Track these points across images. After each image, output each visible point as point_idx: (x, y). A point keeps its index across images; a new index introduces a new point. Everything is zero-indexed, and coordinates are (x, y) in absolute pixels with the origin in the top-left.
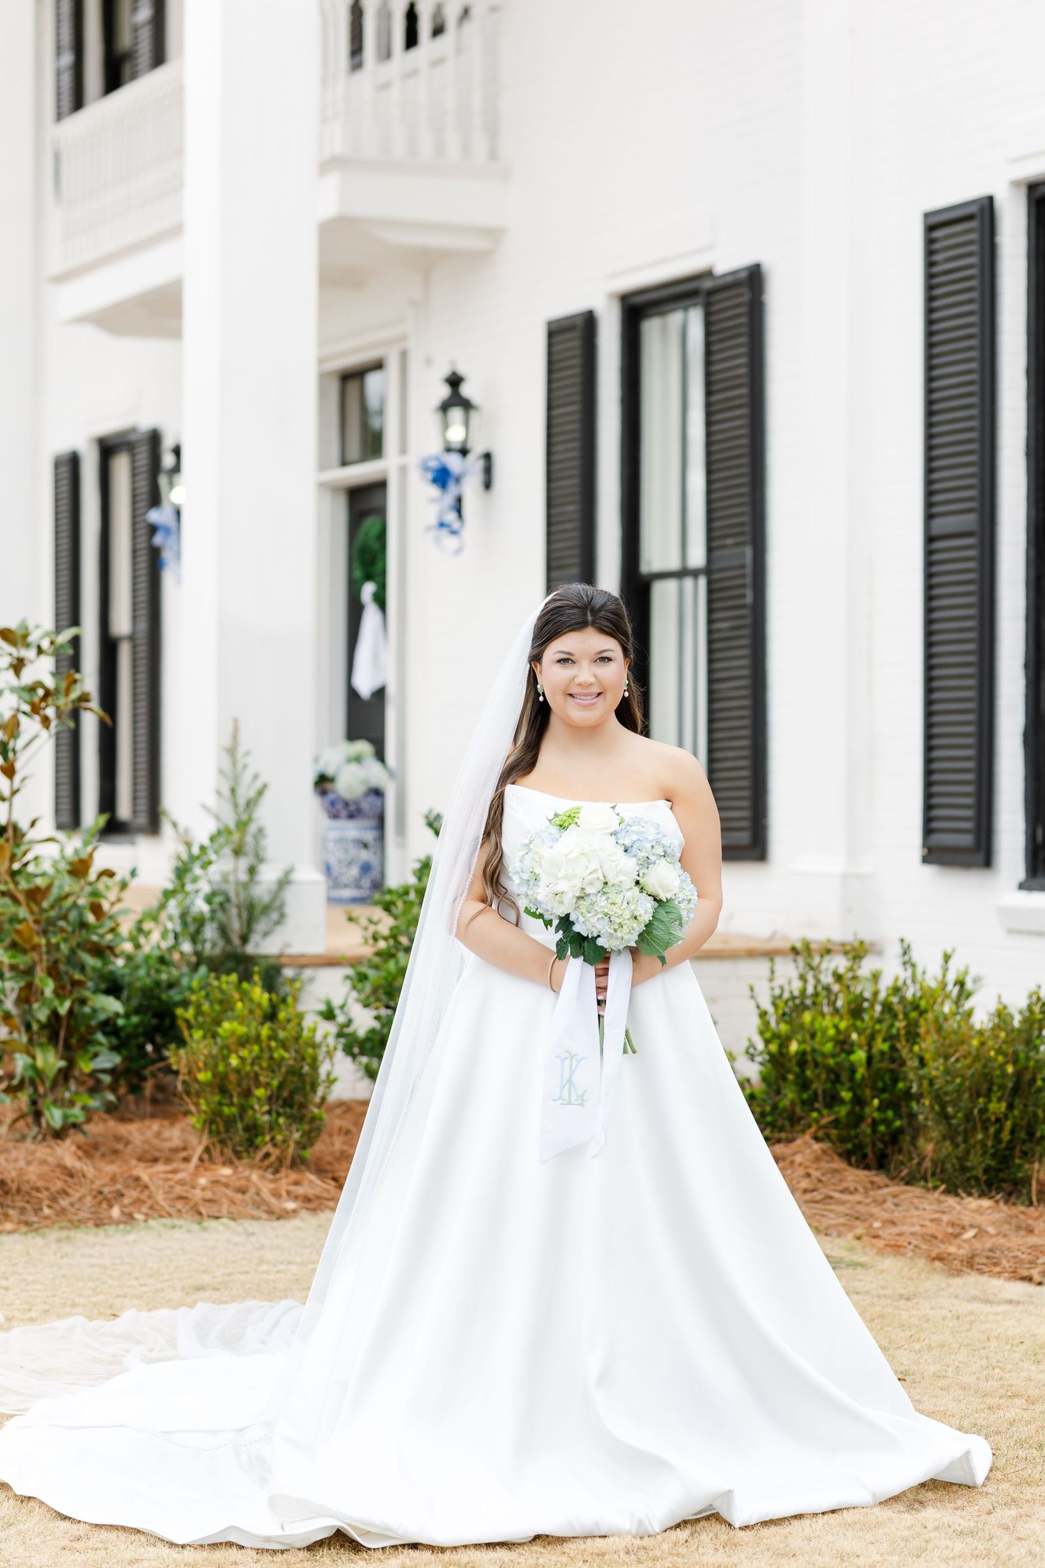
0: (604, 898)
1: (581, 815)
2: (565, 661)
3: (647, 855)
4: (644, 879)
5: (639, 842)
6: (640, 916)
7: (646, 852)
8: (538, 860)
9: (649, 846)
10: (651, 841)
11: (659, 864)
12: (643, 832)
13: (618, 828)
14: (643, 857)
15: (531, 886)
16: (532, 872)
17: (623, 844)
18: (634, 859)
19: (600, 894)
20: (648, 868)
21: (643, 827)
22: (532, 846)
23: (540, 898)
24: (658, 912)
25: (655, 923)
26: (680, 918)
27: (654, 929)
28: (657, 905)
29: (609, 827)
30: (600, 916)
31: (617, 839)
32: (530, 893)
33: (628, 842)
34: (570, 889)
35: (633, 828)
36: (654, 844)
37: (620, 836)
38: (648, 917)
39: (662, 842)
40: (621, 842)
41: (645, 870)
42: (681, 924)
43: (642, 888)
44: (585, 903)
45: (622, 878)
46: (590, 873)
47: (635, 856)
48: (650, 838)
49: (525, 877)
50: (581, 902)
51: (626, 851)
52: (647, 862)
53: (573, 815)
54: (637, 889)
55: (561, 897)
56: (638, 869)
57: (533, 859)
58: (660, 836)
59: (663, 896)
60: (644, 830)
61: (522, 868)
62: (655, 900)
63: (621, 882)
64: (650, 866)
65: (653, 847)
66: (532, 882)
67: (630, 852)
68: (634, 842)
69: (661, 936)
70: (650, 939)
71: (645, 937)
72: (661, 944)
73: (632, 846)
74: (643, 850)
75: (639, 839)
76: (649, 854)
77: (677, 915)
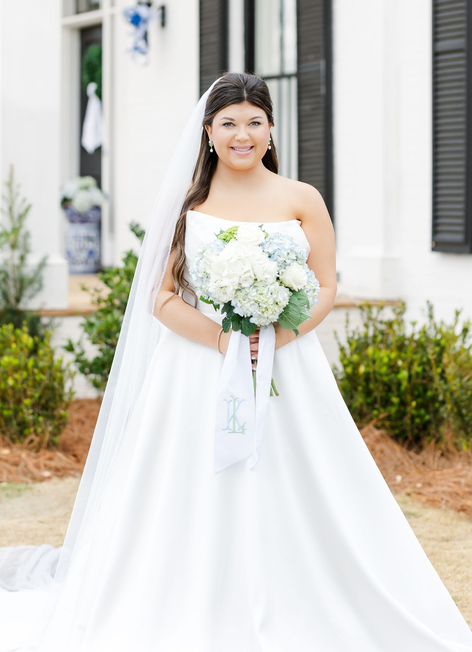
0: (255, 290)
1: (238, 232)
2: (229, 124)
3: (285, 260)
4: (283, 276)
5: (279, 250)
6: (280, 302)
7: (284, 257)
8: (209, 264)
9: (285, 253)
10: (287, 250)
11: (293, 266)
12: (281, 244)
13: (264, 241)
14: (282, 261)
15: (204, 281)
16: (204, 272)
17: (268, 252)
18: (275, 263)
19: (252, 288)
20: (285, 268)
21: (282, 240)
22: (204, 254)
23: (210, 290)
24: (293, 299)
25: (291, 307)
26: (308, 303)
27: (290, 311)
28: (291, 294)
29: (258, 240)
30: (252, 302)
31: (263, 248)
32: (204, 286)
33: (271, 251)
34: (231, 284)
35: (274, 241)
36: (289, 251)
37: (265, 246)
38: (285, 303)
39: (295, 250)
40: (266, 250)
41: (283, 270)
42: (308, 307)
43: (281, 282)
44: (241, 294)
45: (267, 276)
46: (245, 273)
47: (276, 260)
48: (287, 247)
49: (200, 275)
50: (239, 293)
51: (270, 257)
52: (284, 265)
53: (233, 232)
54: (277, 283)
55: (225, 289)
56: (278, 269)
57: (205, 263)
58: (293, 246)
59: (296, 288)
60: (282, 242)
61: (198, 269)
62: (290, 290)
63: (266, 279)
64: (287, 267)
65: (288, 254)
66: (205, 279)
67: (273, 258)
68: (275, 251)
69: (295, 315)
70: (287, 317)
71: (284, 316)
72: (296, 321)
73: (274, 253)
74: (282, 256)
75: (279, 249)
76: (286, 259)
77: (306, 301)
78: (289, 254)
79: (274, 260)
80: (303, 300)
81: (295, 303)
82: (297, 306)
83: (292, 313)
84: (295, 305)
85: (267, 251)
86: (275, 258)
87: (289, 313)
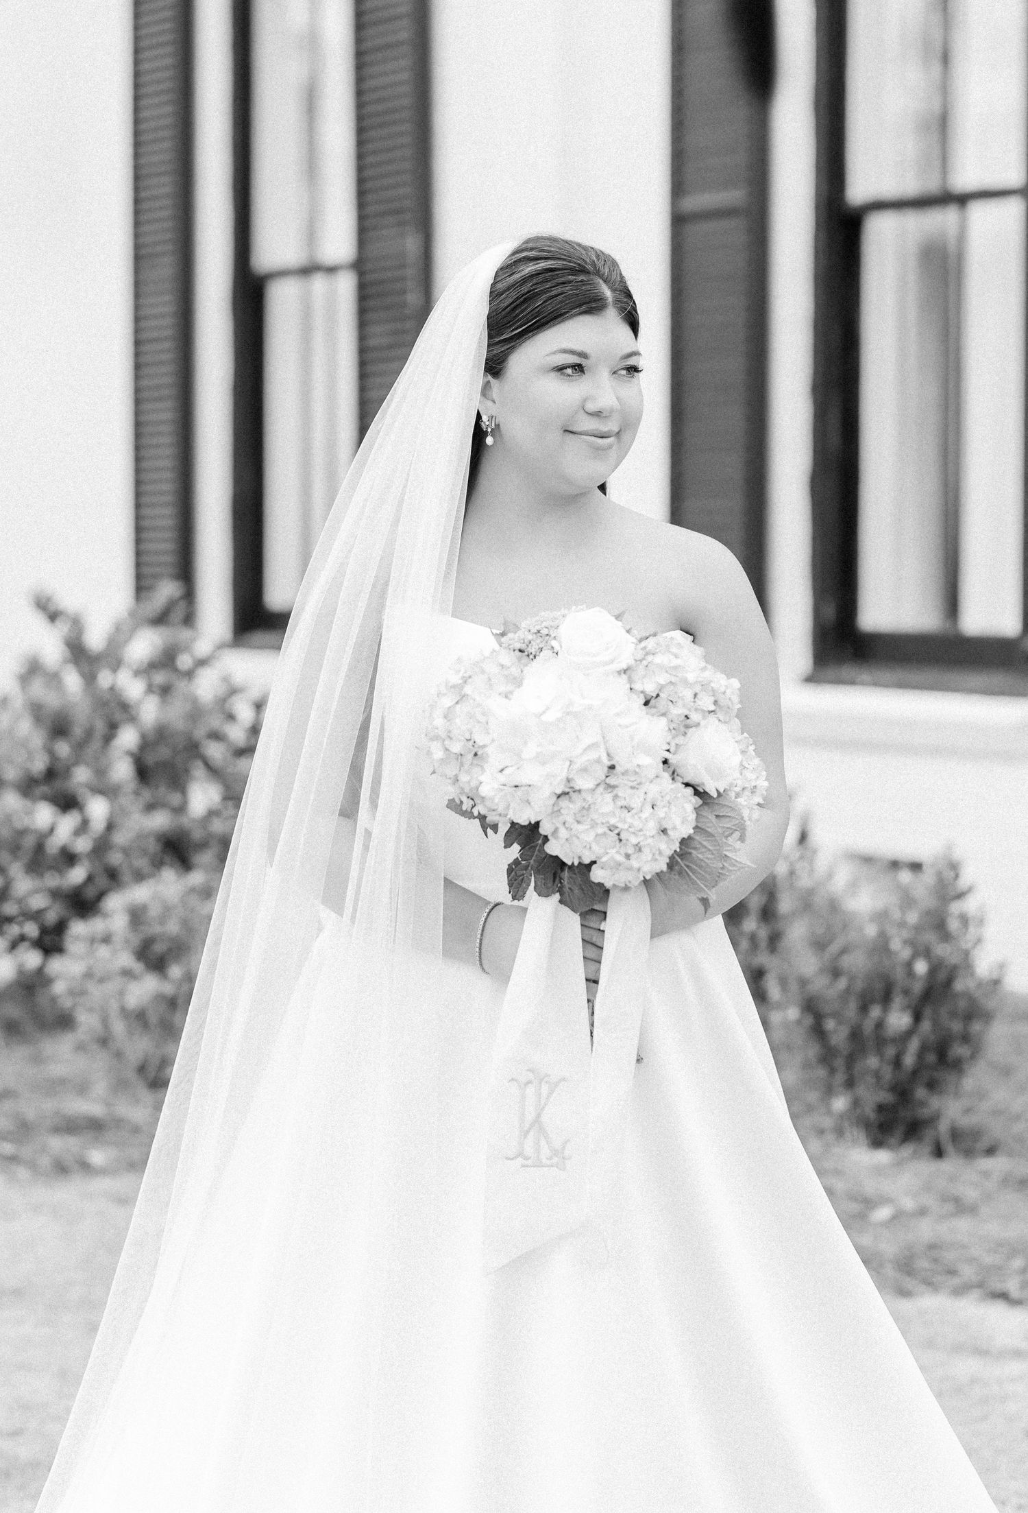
1: (561, 632)
2: (572, 367)
3: (687, 713)
4: (679, 756)
5: (671, 687)
6: (672, 826)
7: (683, 706)
8: (483, 719)
9: (688, 694)
10: (692, 684)
11: (704, 728)
14: (679, 715)
16: (468, 741)
17: (642, 692)
18: (664, 721)
20: (686, 736)
23: (484, 790)
24: (703, 816)
25: (698, 837)
26: (740, 827)
27: (695, 848)
28: (700, 802)
29: (615, 659)
31: (631, 681)
33: (650, 687)
36: (698, 689)
37: (634, 678)
38: (684, 829)
40: (638, 686)
41: (680, 740)
43: (673, 773)
45: (640, 756)
46: (584, 749)
47: (664, 715)
48: (691, 677)
49: (458, 750)
50: (564, 803)
51: (646, 703)
52: (684, 725)
53: (546, 632)
54: (664, 775)
55: (525, 791)
56: (669, 738)
57: (471, 716)
58: (708, 677)
59: (711, 788)
60: (682, 665)
61: (450, 732)
62: (697, 793)
63: (638, 764)
64: (690, 731)
65: (695, 695)
66: (470, 762)
67: (655, 707)
68: (662, 687)
69: (706, 861)
70: (685, 865)
71: (677, 862)
72: (708, 876)
73: (658, 695)
74: (680, 703)
75: (671, 682)
76: (690, 710)
77: (737, 822)
78: (698, 696)
79: (659, 714)
80: (727, 820)
81: (708, 827)
82: (713, 836)
83: (701, 853)
84: (709, 832)
85: (641, 689)
86: (662, 709)
87: (690, 853)
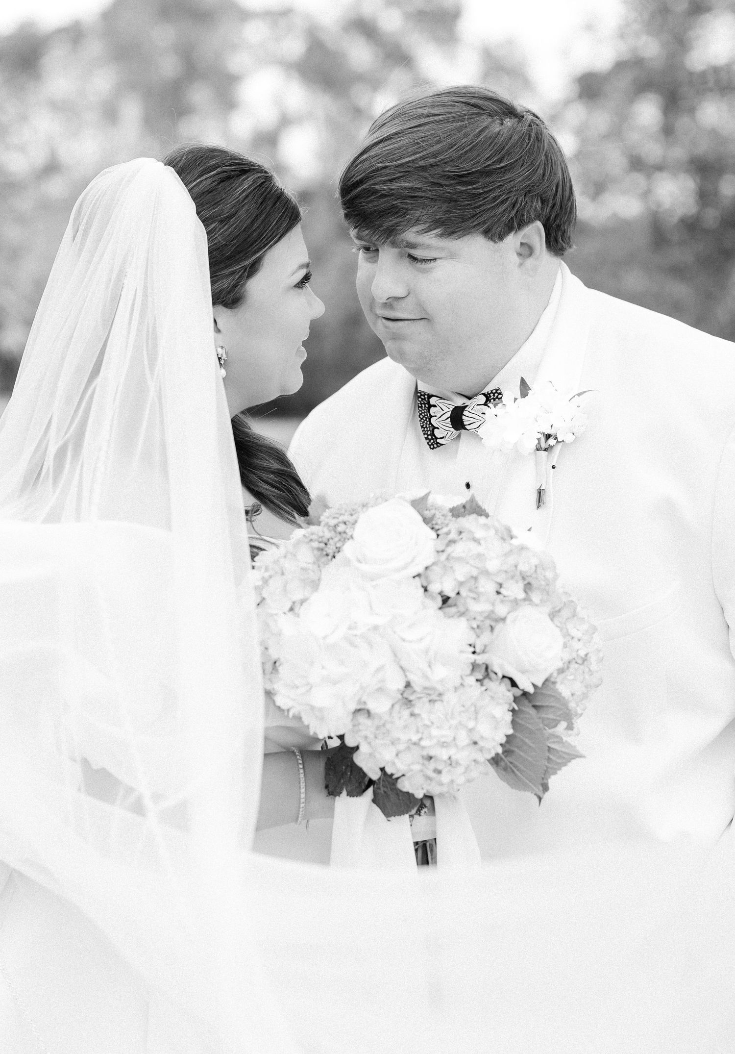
3: (491, 606)
10: (494, 574)
11: (515, 619)
14: (483, 610)
17: (440, 593)
18: (464, 620)
24: (524, 714)
25: (519, 737)
26: (569, 717)
31: (426, 583)
33: (447, 587)
36: (502, 578)
38: (502, 731)
42: (570, 725)
43: (487, 669)
47: (464, 613)
48: (494, 567)
51: (445, 606)
52: (490, 622)
59: (525, 685)
64: (497, 628)
65: (500, 586)
67: (455, 605)
73: (458, 593)
75: (472, 576)
76: (493, 604)
79: (459, 614)
80: (551, 709)
81: (532, 723)
82: (537, 731)
83: (525, 750)
84: (532, 728)
85: (438, 590)
86: (461, 606)
87: (519, 750)
